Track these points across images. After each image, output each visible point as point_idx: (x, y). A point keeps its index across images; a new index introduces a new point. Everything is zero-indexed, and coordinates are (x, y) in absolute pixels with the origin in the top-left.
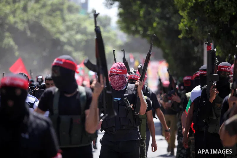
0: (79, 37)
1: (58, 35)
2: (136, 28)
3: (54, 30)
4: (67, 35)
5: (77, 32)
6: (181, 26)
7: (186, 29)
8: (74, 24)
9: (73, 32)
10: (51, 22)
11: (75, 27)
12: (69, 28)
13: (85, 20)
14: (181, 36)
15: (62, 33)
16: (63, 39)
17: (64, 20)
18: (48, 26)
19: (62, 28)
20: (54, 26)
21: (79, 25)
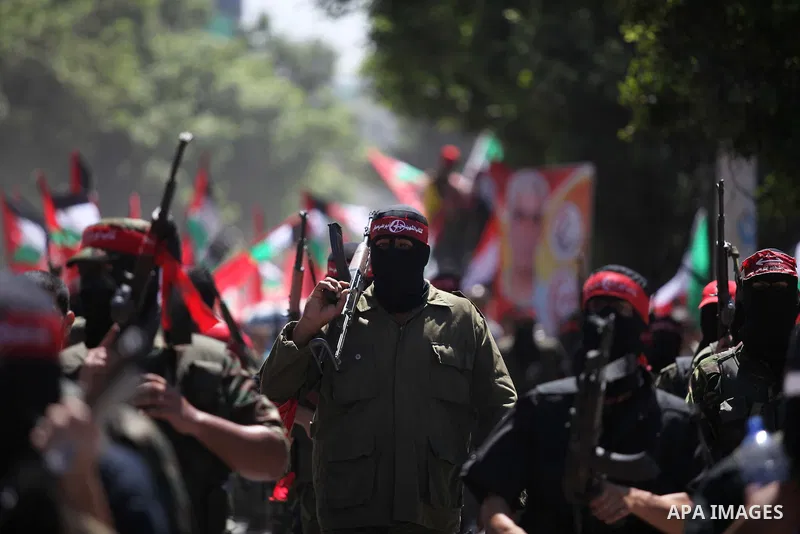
0: (206, 126)
1: (122, 119)
2: (443, 89)
3: (105, 95)
4: (156, 116)
5: (200, 109)
6: (628, 89)
7: (648, 104)
8: (187, 72)
9: (184, 108)
10: (93, 65)
11: (191, 86)
12: (166, 91)
13: (230, 57)
14: (627, 133)
15: (138, 110)
16: (142, 132)
17: (146, 57)
18: (83, 79)
19: (139, 87)
20: (104, 80)
21: (208, 79)
